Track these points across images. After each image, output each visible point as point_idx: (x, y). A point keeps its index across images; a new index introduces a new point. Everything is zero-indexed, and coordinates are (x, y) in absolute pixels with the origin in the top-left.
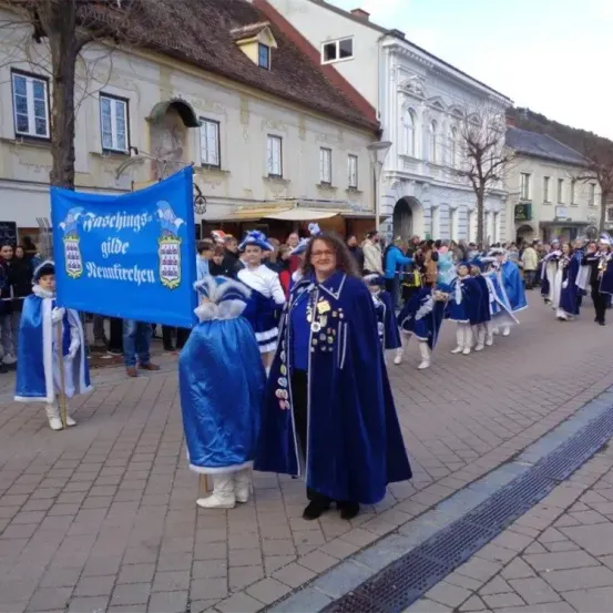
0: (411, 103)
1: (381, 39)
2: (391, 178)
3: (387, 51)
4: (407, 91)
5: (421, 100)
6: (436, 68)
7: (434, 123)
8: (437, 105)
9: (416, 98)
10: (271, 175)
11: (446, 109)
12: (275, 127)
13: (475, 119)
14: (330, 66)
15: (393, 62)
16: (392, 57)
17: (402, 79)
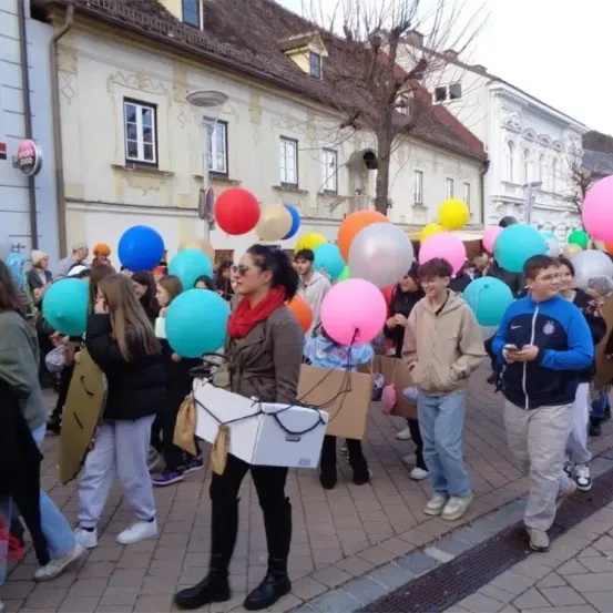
0: (511, 136)
1: (489, 83)
2: (495, 201)
3: (493, 93)
4: (509, 127)
5: (518, 133)
6: (531, 105)
7: (526, 151)
8: (530, 136)
9: (515, 132)
10: (416, 204)
11: (536, 138)
12: (418, 164)
13: (558, 146)
14: (440, 107)
15: (498, 102)
16: (497, 99)
17: (505, 116)
